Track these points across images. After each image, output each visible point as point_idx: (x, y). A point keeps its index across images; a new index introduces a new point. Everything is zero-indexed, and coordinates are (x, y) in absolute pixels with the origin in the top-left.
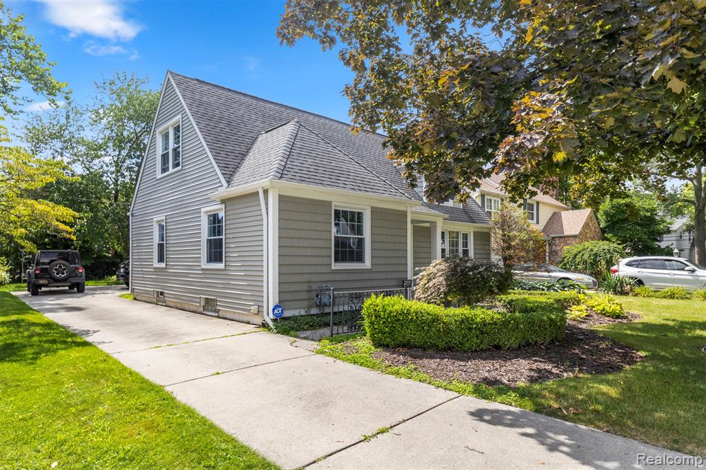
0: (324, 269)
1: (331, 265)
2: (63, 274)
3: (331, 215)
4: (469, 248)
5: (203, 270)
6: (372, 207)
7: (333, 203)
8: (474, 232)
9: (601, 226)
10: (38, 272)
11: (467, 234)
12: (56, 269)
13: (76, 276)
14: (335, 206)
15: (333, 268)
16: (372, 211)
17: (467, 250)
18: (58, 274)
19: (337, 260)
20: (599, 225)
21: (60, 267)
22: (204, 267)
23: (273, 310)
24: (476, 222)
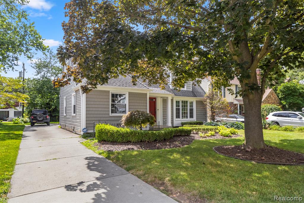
0: (106, 116)
1: (109, 114)
2: (41, 118)
3: (109, 96)
4: (193, 108)
5: (72, 116)
6: (129, 92)
7: (110, 92)
8: (196, 101)
9: (280, 97)
10: (32, 118)
11: (192, 102)
12: (39, 117)
13: (46, 119)
14: (111, 92)
15: (110, 115)
16: (129, 94)
17: (193, 109)
18: (39, 118)
19: (112, 112)
20: (278, 97)
21: (40, 116)
22: (72, 115)
23: (83, 130)
24: (197, 97)
